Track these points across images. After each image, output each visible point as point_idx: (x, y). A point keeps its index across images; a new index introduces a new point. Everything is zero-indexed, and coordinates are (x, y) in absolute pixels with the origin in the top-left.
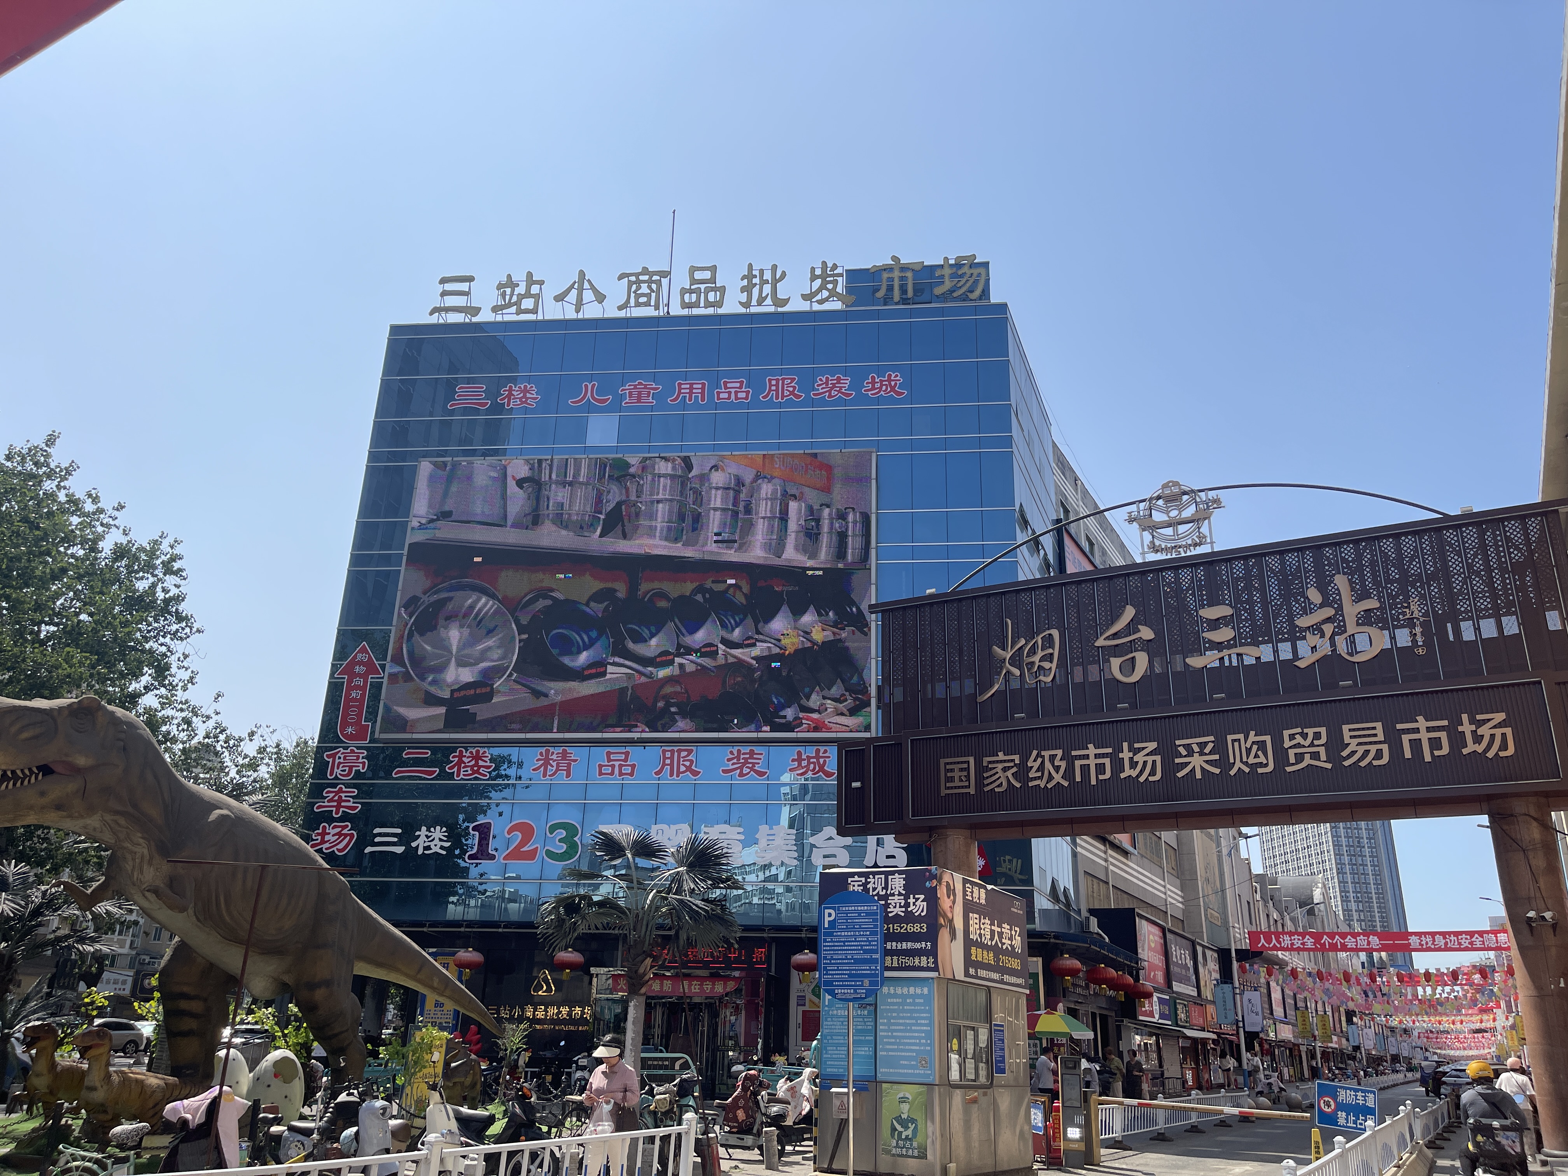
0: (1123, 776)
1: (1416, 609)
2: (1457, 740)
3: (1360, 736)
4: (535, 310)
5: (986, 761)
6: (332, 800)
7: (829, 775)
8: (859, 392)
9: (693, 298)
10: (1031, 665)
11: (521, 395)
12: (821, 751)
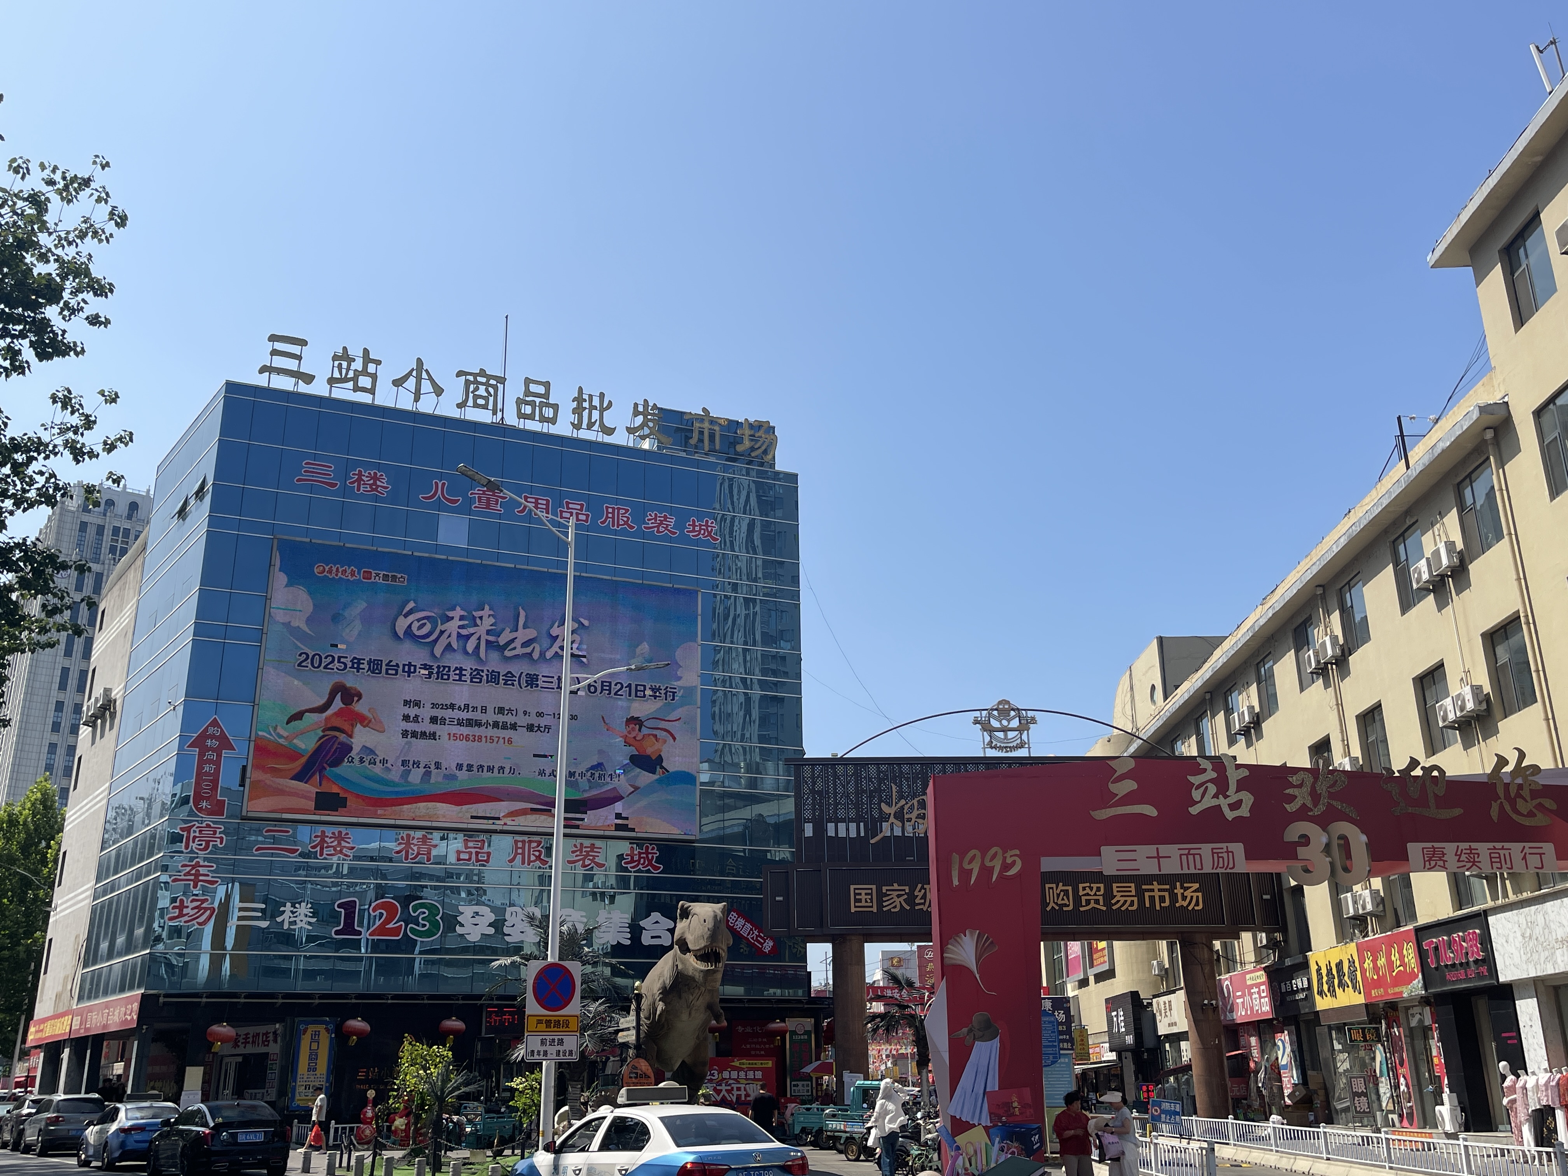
2: (1174, 898)
3: (1122, 891)
4: (372, 391)
5: (884, 889)
6: (188, 874)
7: (657, 868)
8: (682, 532)
9: (528, 410)
10: (909, 820)
11: (372, 482)
12: (650, 848)
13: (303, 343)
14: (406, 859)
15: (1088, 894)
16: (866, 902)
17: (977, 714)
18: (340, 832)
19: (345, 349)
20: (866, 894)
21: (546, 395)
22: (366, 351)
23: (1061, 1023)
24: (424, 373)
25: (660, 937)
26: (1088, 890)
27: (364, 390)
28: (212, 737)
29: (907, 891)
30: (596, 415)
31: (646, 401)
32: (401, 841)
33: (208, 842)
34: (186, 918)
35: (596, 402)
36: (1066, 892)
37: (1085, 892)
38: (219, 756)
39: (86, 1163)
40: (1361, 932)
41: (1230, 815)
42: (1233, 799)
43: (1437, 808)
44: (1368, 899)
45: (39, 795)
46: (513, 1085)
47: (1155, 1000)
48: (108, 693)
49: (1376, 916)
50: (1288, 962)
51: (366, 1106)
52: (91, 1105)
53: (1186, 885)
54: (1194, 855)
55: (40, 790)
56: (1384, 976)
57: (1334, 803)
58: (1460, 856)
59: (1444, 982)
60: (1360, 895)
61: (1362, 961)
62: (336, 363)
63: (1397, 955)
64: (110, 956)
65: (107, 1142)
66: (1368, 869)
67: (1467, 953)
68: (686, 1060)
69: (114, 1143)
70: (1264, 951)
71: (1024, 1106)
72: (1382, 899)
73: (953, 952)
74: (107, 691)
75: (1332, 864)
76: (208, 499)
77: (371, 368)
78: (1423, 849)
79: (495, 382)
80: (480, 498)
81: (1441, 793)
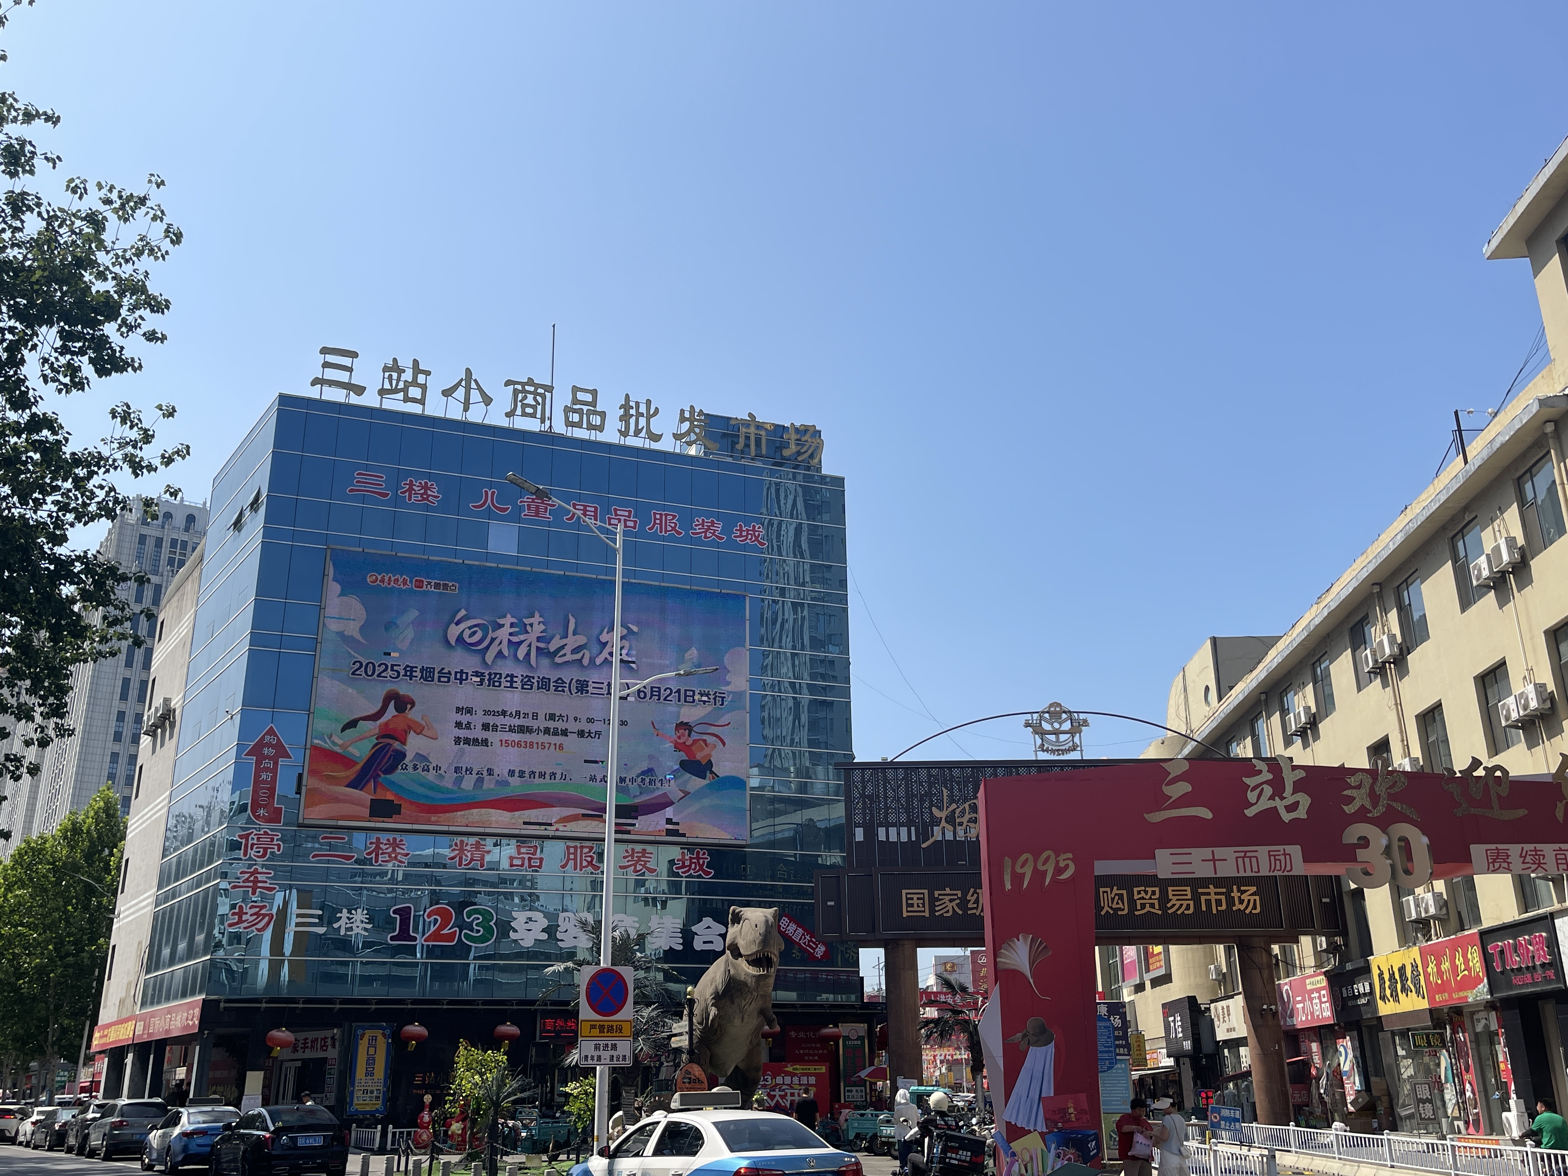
2: (1230, 901)
4: (422, 402)
5: (936, 893)
6: (247, 880)
7: (708, 873)
8: (729, 537)
9: (576, 418)
10: (961, 824)
11: (422, 491)
12: (701, 853)
13: (354, 355)
14: (460, 865)
15: (1143, 898)
16: (918, 906)
17: (1029, 717)
18: (395, 839)
19: (395, 360)
20: (918, 899)
21: (594, 403)
22: (416, 363)
23: (1117, 1029)
24: (473, 383)
25: (712, 942)
26: (1143, 894)
27: (414, 400)
28: (269, 745)
29: (960, 896)
30: (642, 422)
31: (692, 407)
32: (454, 847)
33: (265, 850)
34: (245, 925)
35: (643, 409)
36: (1121, 896)
37: (1140, 896)
38: (276, 764)
39: (150, 1167)
40: (1424, 936)
41: (1286, 817)
42: (1290, 800)
43: (1501, 808)
44: (1431, 902)
45: (102, 804)
46: (567, 1090)
47: (1212, 1005)
48: (168, 703)
49: (1440, 920)
50: (1349, 966)
51: (423, 1111)
52: (155, 1109)
53: (1242, 888)
54: (1250, 857)
55: (102, 799)
56: (1449, 981)
57: (1394, 804)
58: (1525, 857)
59: (1510, 985)
60: (1423, 898)
61: (1425, 966)
62: (387, 374)
63: (1461, 958)
64: (172, 962)
65: (169, 1146)
66: (1430, 871)
67: (1534, 957)
68: (739, 1066)
69: (177, 1148)
70: (1324, 955)
71: (1080, 1112)
72: (1446, 902)
73: (1006, 957)
74: (167, 701)
75: (1393, 867)
76: (262, 510)
77: (421, 379)
78: (1487, 850)
79: (542, 391)
80: (529, 506)
81: (1504, 794)
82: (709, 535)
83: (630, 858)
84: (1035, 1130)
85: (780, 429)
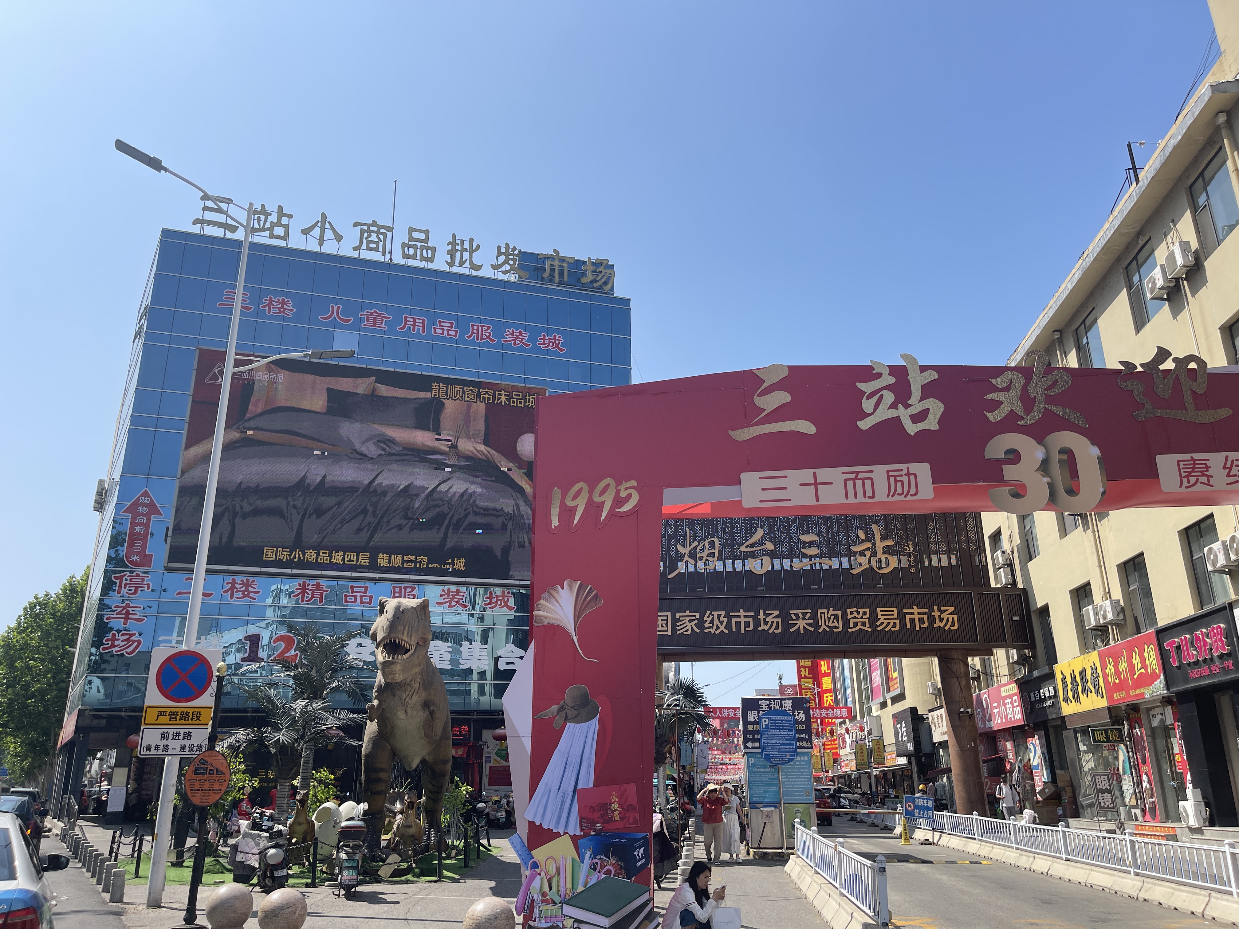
0: (760, 629)
1: (910, 548)
2: (932, 620)
3: (885, 615)
4: (285, 238)
5: (678, 615)
6: (120, 613)
7: (511, 608)
8: (534, 344)
9: (411, 252)
10: (701, 558)
11: (280, 306)
12: (505, 592)
13: (229, 201)
14: (302, 601)
15: (855, 618)
16: (662, 626)
18: (248, 580)
19: (263, 206)
20: (662, 620)
21: (426, 240)
22: (280, 208)
24: (327, 224)
25: (513, 663)
27: (278, 237)
28: (144, 505)
29: (698, 617)
30: (466, 255)
31: (507, 244)
32: (298, 586)
33: (136, 588)
34: (117, 649)
35: (467, 245)
36: (836, 617)
37: (853, 616)
38: (149, 520)
40: (1103, 641)
41: (912, 429)
43: (1197, 408)
47: (930, 714)
49: (1117, 625)
50: (1036, 674)
53: (942, 608)
56: (1126, 680)
57: (1054, 408)
58: (1230, 469)
59: (1186, 679)
60: (1101, 606)
61: (1104, 667)
62: (256, 217)
63: (1138, 658)
66: (1102, 490)
67: (1211, 649)
70: (1017, 667)
71: (626, 808)
72: (1123, 609)
73: (545, 609)
75: (1051, 486)
76: (146, 319)
77: (285, 221)
78: (1178, 461)
79: (384, 231)
80: (368, 319)
81: (1201, 390)
82: (517, 342)
83: (446, 596)
84: (565, 833)
85: (579, 263)
